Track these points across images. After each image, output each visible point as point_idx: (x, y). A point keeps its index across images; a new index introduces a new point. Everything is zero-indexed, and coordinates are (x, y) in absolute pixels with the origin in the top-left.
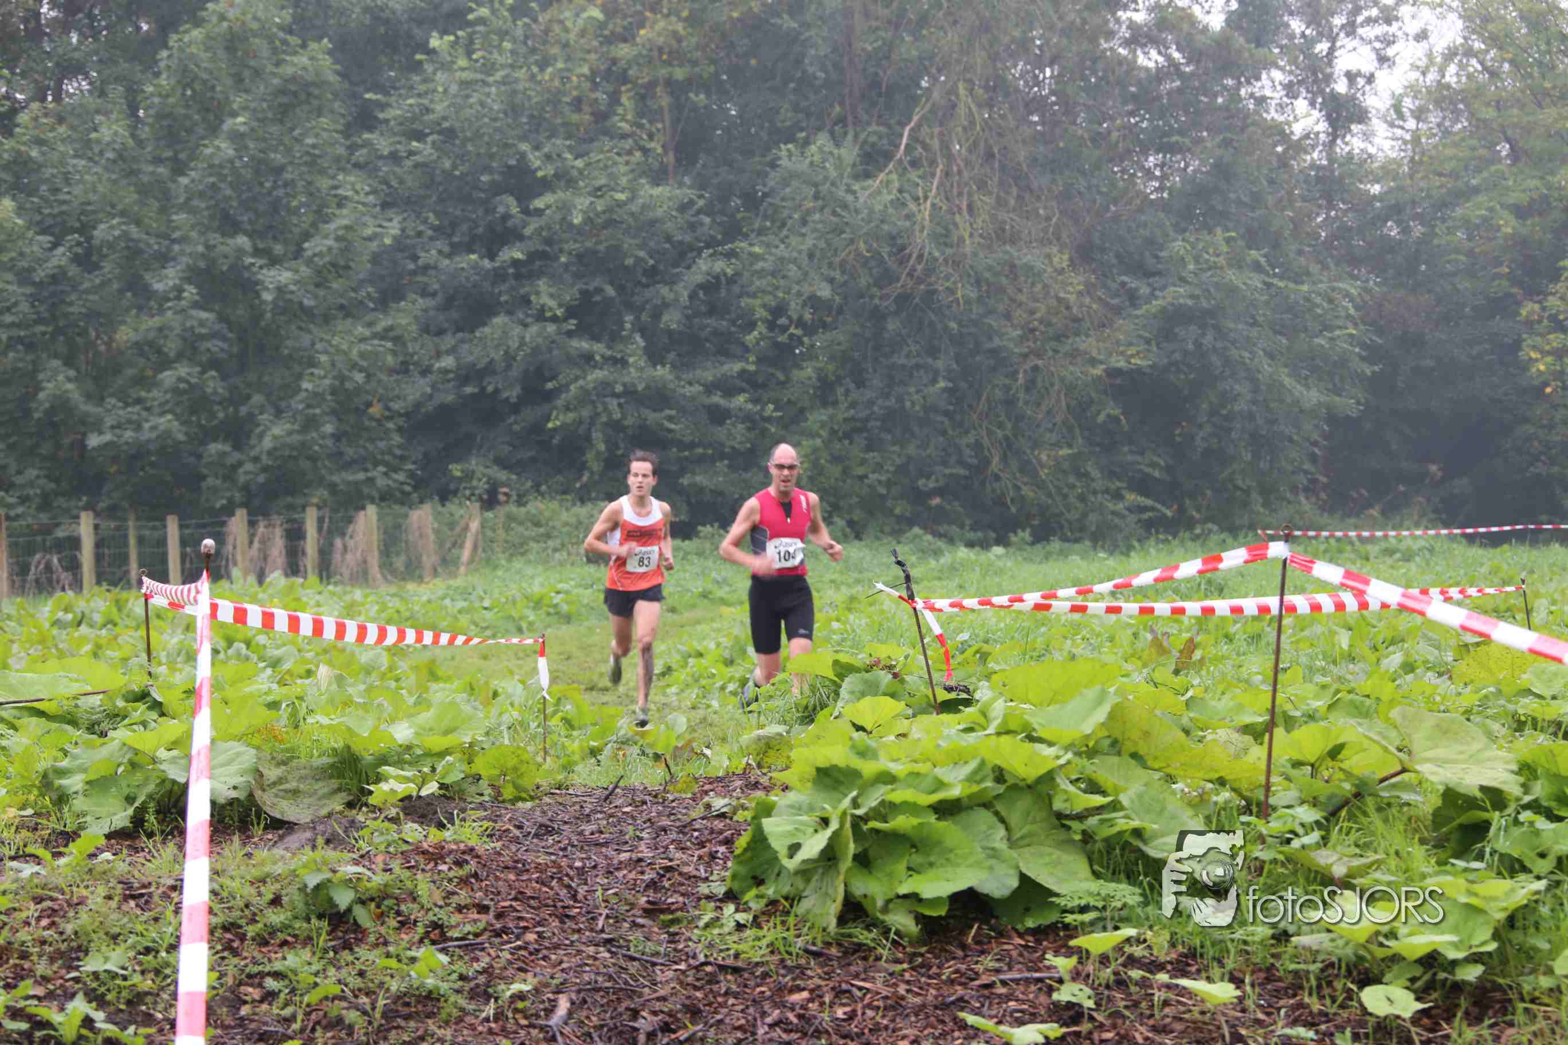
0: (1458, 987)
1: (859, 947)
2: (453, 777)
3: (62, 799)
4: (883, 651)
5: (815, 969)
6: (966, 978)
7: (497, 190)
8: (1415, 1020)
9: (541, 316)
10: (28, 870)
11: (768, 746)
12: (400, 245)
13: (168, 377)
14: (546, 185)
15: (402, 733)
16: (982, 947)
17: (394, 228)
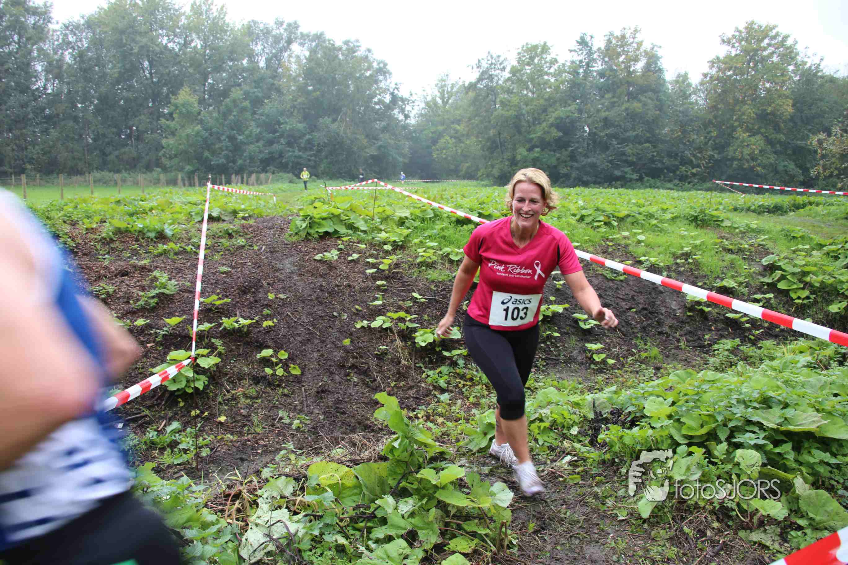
0: (398, 245)
1: (309, 240)
2: (251, 214)
3: (192, 216)
4: (322, 196)
5: (302, 244)
6: (326, 244)
7: (275, 124)
8: (392, 250)
9: (282, 144)
10: (184, 226)
11: (300, 209)
12: (260, 133)
13: (223, 153)
14: (283, 124)
15: (243, 207)
16: (328, 239)
17: (259, 130)
